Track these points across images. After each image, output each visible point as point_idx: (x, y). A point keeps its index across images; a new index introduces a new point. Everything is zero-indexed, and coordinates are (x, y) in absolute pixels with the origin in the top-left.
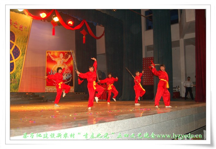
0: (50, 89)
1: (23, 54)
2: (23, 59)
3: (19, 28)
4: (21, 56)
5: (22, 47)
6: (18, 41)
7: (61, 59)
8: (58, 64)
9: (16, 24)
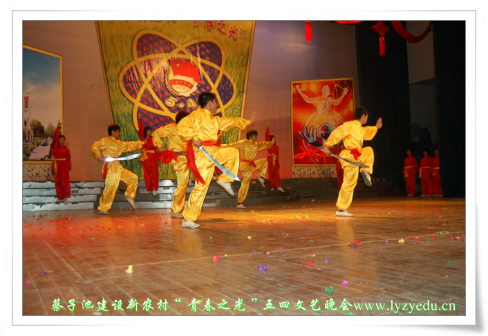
0: (302, 171)
1: (240, 93)
2: (241, 103)
3: (228, 34)
4: (237, 97)
5: (238, 77)
6: (229, 65)
7: (326, 100)
8: (318, 111)
9: (222, 25)
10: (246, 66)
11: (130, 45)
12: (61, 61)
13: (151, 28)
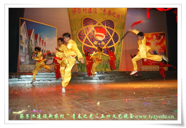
0: (145, 68)
3: (116, 17)
4: (120, 40)
8: (151, 45)
9: (114, 13)
10: (123, 28)
11: (80, 22)
12: (57, 29)
13: (88, 15)
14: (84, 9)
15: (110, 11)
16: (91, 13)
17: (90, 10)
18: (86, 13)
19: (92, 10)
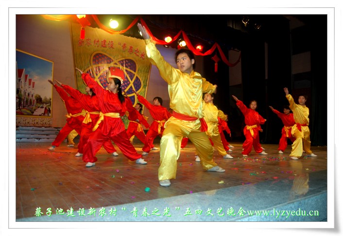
1: (145, 86)
2: (145, 91)
3: (140, 56)
4: (143, 88)
5: (144, 78)
6: (140, 72)
9: (137, 51)
10: (148, 72)
11: (89, 59)
12: (53, 65)
13: (100, 50)
14: (95, 41)
15: (131, 47)
16: (105, 47)
17: (105, 43)
18: (98, 46)
19: (107, 43)
